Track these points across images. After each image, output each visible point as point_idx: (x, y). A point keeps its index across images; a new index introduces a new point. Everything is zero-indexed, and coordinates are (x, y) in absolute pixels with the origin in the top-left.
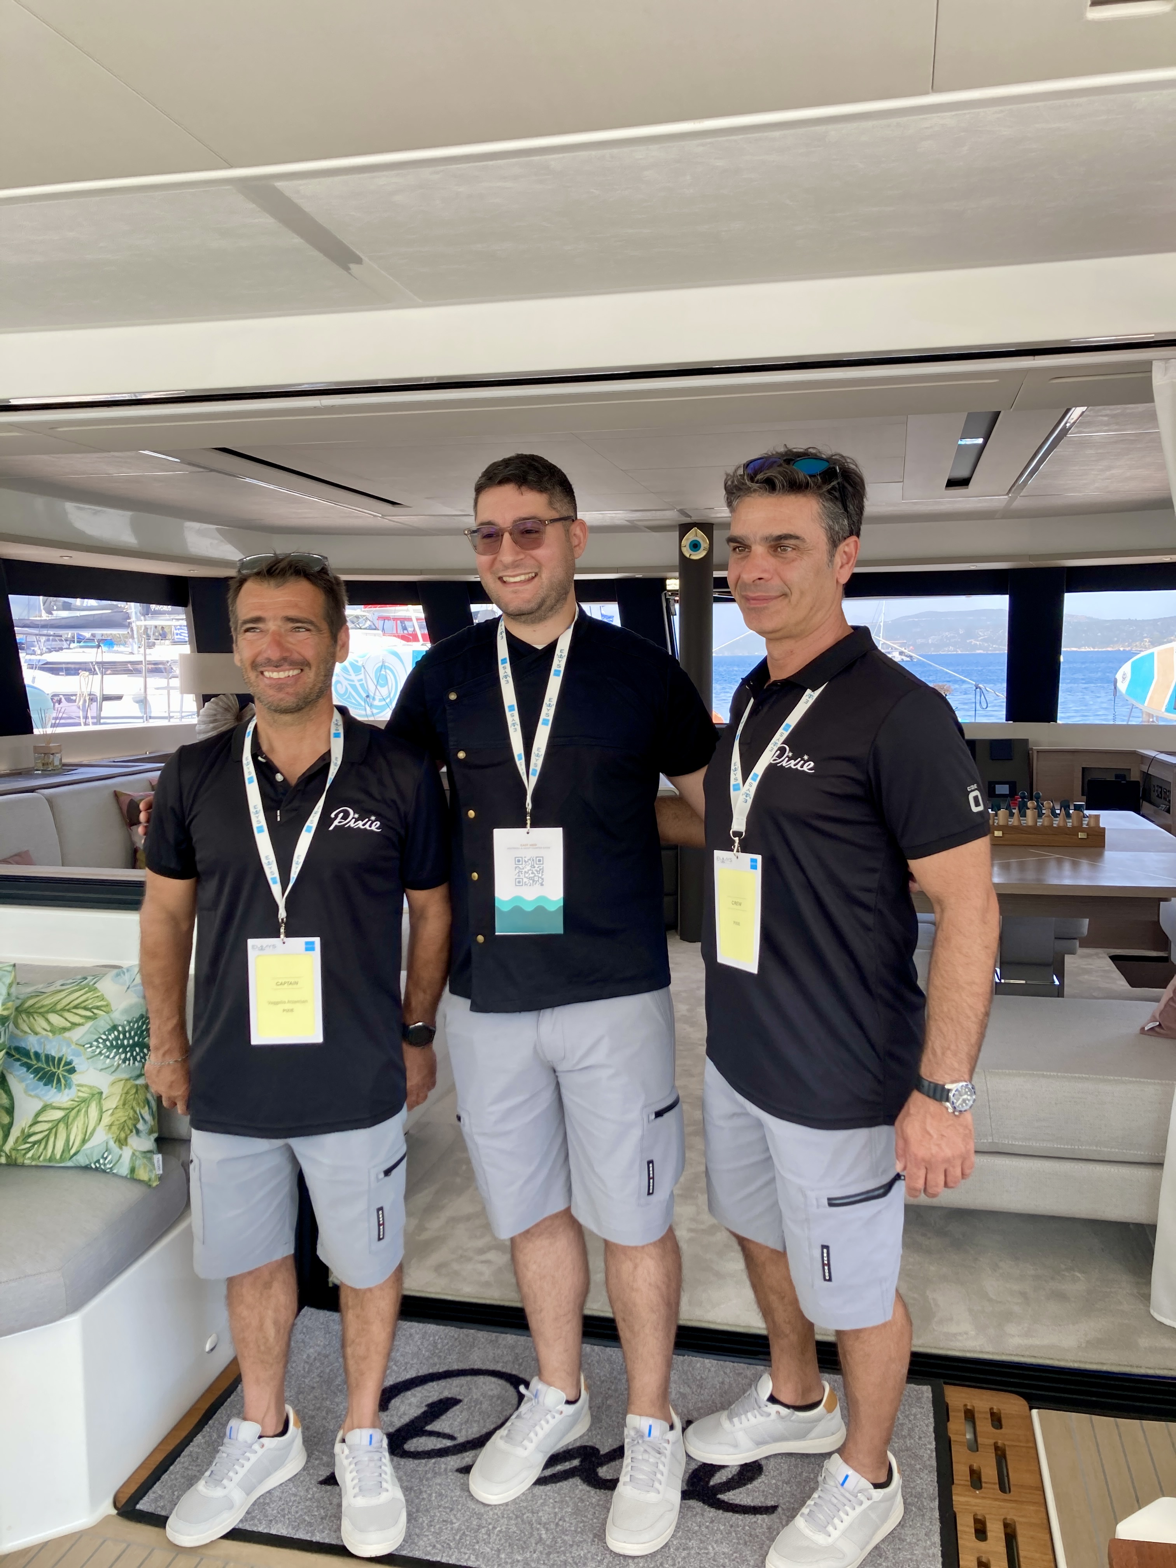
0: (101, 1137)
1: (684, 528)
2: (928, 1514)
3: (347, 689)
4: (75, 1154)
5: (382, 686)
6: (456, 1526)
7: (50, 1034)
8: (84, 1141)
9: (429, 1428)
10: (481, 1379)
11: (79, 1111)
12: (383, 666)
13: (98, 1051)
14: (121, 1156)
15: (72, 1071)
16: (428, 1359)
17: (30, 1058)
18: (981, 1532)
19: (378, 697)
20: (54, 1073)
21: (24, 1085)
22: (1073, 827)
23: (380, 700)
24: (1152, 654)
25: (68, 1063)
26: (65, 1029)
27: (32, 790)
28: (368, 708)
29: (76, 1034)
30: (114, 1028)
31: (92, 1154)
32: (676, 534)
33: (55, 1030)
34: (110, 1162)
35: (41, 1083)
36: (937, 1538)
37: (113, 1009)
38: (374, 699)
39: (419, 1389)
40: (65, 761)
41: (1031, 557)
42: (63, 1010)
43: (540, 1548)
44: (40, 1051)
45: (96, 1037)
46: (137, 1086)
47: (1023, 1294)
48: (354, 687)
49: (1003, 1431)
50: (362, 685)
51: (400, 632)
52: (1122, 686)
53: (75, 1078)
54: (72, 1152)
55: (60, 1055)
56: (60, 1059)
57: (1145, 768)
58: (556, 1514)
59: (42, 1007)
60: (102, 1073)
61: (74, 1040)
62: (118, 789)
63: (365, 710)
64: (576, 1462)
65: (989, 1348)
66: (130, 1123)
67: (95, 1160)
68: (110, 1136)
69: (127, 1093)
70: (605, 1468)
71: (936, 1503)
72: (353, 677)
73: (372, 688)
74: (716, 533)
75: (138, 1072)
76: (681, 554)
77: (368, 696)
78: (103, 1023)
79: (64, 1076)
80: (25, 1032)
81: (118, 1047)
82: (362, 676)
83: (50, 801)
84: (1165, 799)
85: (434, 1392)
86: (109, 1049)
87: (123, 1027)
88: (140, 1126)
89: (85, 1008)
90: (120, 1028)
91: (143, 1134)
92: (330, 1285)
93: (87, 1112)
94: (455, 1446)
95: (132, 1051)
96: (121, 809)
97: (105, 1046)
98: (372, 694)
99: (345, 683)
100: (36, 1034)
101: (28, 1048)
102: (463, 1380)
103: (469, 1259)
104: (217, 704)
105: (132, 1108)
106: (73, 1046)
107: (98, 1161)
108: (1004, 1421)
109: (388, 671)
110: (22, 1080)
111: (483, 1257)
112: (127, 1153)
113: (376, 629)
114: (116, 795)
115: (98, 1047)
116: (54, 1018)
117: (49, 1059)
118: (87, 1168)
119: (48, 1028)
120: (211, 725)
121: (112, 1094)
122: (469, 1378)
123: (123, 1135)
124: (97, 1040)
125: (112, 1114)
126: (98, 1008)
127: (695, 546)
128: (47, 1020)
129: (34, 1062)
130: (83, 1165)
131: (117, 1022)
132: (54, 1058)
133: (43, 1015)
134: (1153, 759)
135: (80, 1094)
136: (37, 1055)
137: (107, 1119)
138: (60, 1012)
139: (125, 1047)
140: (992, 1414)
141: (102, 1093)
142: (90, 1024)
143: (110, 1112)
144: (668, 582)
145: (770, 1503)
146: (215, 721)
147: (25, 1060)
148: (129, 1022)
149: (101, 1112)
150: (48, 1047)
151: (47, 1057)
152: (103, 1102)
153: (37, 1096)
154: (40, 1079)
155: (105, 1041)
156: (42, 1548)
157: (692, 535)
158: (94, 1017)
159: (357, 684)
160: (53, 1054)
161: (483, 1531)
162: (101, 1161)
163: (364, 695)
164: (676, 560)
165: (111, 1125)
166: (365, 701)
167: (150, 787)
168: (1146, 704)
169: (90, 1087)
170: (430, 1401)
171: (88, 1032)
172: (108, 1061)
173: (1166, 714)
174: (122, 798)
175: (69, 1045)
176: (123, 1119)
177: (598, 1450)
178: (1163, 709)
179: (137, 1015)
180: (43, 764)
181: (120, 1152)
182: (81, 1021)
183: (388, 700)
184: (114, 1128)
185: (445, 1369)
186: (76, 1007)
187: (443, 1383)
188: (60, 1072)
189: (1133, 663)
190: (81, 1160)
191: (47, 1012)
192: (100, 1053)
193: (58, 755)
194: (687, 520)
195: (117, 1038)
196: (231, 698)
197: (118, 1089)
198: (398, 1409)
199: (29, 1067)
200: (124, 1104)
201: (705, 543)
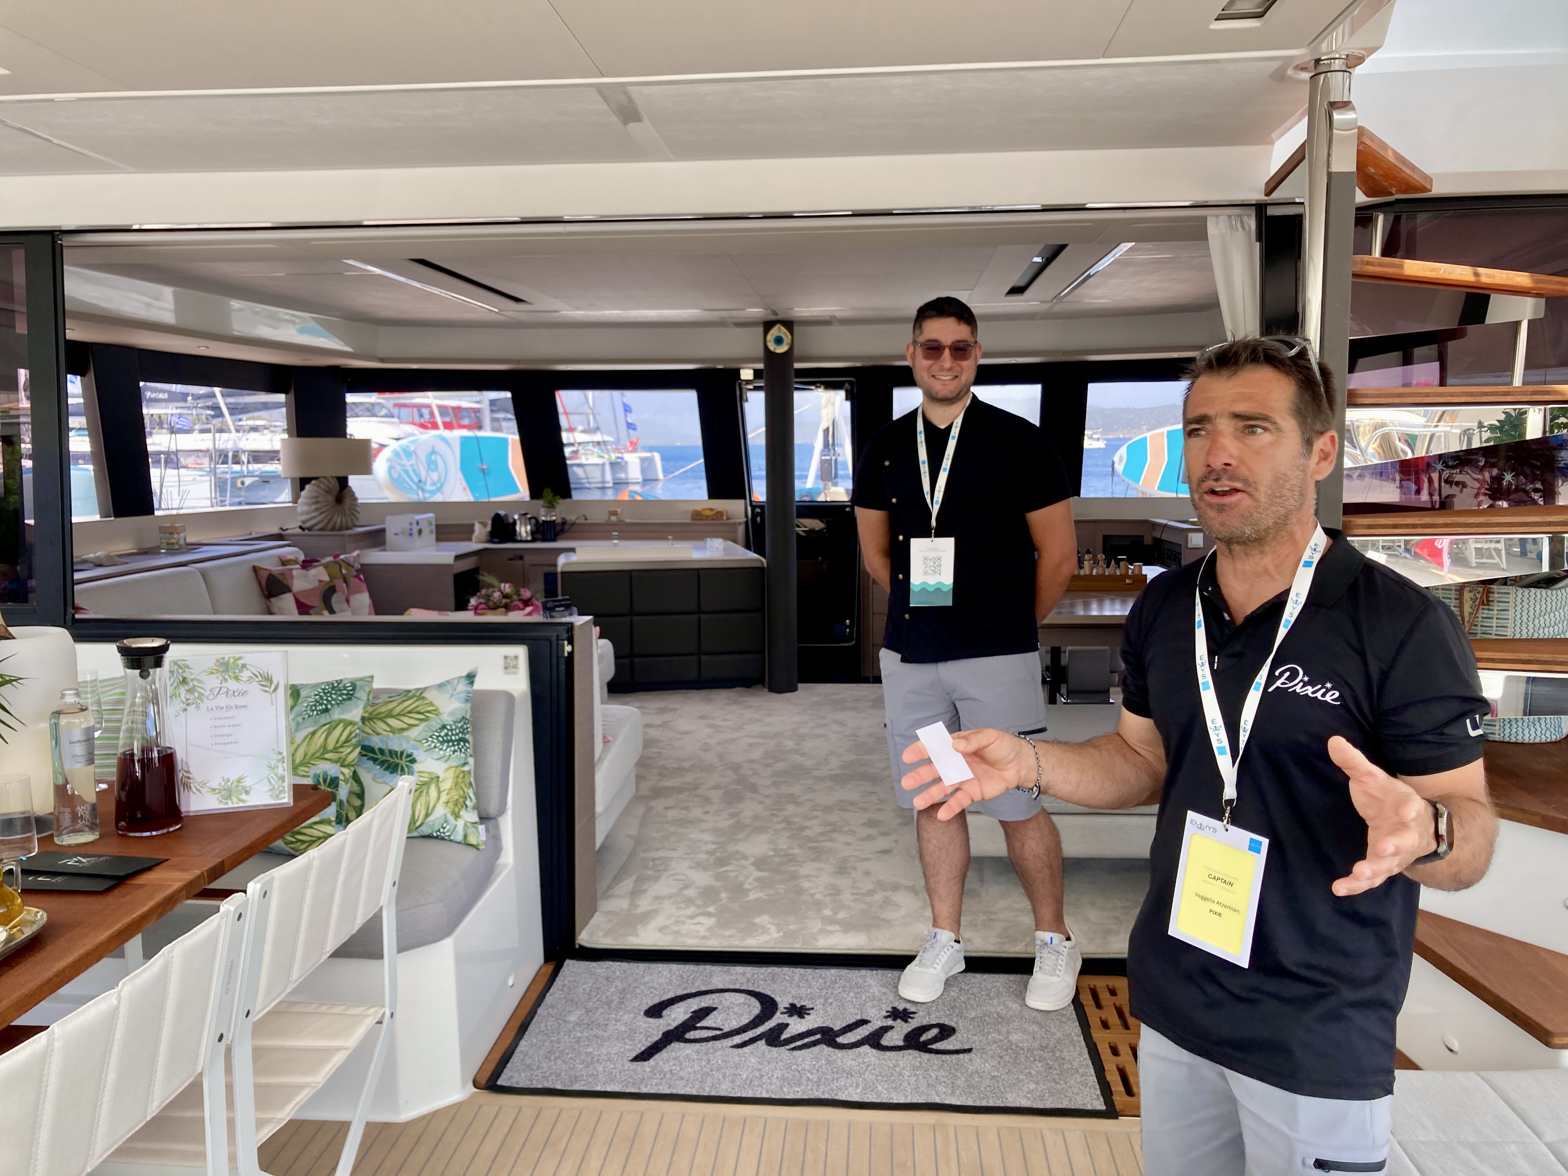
0: (441, 811)
1: (768, 326)
2: (1077, 1045)
3: (400, 474)
4: (420, 826)
5: (433, 471)
6: (744, 1076)
7: (391, 734)
8: (427, 815)
9: (699, 1025)
10: (727, 995)
11: (421, 792)
12: (433, 452)
13: (433, 745)
14: (456, 826)
15: (413, 761)
16: (679, 985)
17: (376, 754)
18: (1115, 1051)
19: (429, 482)
20: (397, 764)
21: (371, 774)
22: (1121, 575)
23: (431, 485)
24: (1145, 438)
25: (410, 755)
26: (403, 730)
27: (184, 564)
28: (420, 493)
29: (414, 733)
30: (444, 727)
31: (433, 824)
32: (761, 330)
33: (393, 731)
34: (448, 831)
35: (387, 773)
36: (1087, 1056)
37: (442, 711)
38: (425, 483)
39: (681, 1003)
40: (189, 540)
41: (1064, 353)
42: (399, 715)
43: (810, 1084)
44: (383, 747)
45: (430, 734)
46: (463, 772)
47: (1116, 918)
48: (406, 472)
49: (1119, 996)
50: (414, 471)
51: (417, 419)
52: (1119, 468)
53: (416, 767)
54: (418, 824)
55: (402, 749)
56: (402, 753)
57: (1157, 534)
58: (814, 1065)
59: (380, 713)
60: (438, 762)
61: (412, 737)
62: (257, 564)
63: (418, 494)
64: (818, 1036)
65: (1100, 951)
66: (461, 800)
67: (436, 829)
68: (448, 810)
69: (458, 777)
70: (841, 1038)
71: (1082, 1038)
72: (407, 463)
73: (423, 473)
74: (796, 329)
75: (463, 761)
76: (766, 347)
77: (420, 481)
78: (435, 724)
79: (407, 766)
80: (368, 734)
81: (448, 741)
82: (413, 461)
83: (204, 574)
84: (1175, 560)
85: (695, 1004)
86: (442, 743)
87: (451, 726)
88: (468, 802)
89: (418, 713)
90: (449, 727)
91: (469, 809)
92: (577, 947)
93: (428, 792)
94: (723, 1034)
95: (458, 745)
96: (259, 582)
97: (439, 741)
98: (423, 479)
99: (399, 468)
100: (378, 734)
101: (373, 745)
102: (714, 996)
103: (684, 923)
104: (318, 487)
105: (462, 789)
106: (412, 742)
107: (439, 831)
108: (1118, 992)
109: (438, 457)
110: (369, 771)
111: (694, 921)
112: (460, 824)
113: (393, 416)
114: (255, 569)
115: (433, 742)
116: (392, 722)
117: (392, 753)
118: (429, 837)
119: (388, 729)
120: (314, 507)
121: (448, 778)
122: (717, 995)
123: (457, 810)
124: (431, 737)
125: (448, 794)
126: (428, 712)
127: (779, 341)
128: (386, 723)
129: (379, 756)
130: (426, 834)
131: (445, 723)
132: (396, 752)
133: (381, 719)
134: (1165, 526)
135: (422, 779)
136: (382, 751)
137: (444, 797)
138: (396, 717)
139: (453, 741)
140: (1109, 990)
141: (438, 777)
142: (424, 724)
143: (446, 792)
144: (742, 372)
145: (966, 1047)
146: (317, 502)
147: (372, 755)
148: (455, 722)
149: (439, 792)
150: (390, 744)
151: (390, 751)
152: (440, 784)
153: (386, 783)
154: (386, 769)
155: (438, 737)
156: (433, 1116)
157: (775, 332)
158: (427, 719)
159: (410, 469)
160: (396, 749)
161: (766, 1077)
162: (442, 830)
163: (416, 479)
164: (760, 352)
165: (447, 803)
166: (418, 486)
167: (279, 563)
168: (1141, 483)
169: (430, 773)
170: (693, 1010)
171: (424, 730)
172: (442, 752)
173: (1159, 492)
174: (261, 572)
175: (408, 742)
176: (456, 798)
177: (832, 1029)
178: (1156, 488)
179: (460, 717)
180: (168, 544)
181: (455, 822)
182: (416, 722)
183: (438, 485)
184: (450, 804)
185: (696, 990)
186: (409, 712)
187: (698, 999)
188: (403, 762)
189: (1128, 447)
190: (425, 830)
191: (385, 717)
192: (435, 747)
193: (182, 535)
194: (773, 318)
195: (447, 735)
196: (332, 480)
197: (451, 774)
198: (669, 1015)
199: (375, 760)
200: (456, 785)
201: (787, 338)
